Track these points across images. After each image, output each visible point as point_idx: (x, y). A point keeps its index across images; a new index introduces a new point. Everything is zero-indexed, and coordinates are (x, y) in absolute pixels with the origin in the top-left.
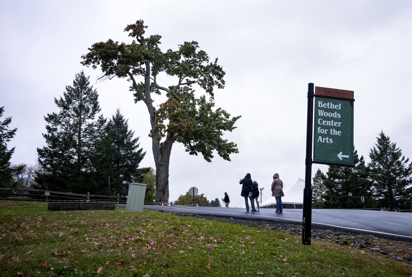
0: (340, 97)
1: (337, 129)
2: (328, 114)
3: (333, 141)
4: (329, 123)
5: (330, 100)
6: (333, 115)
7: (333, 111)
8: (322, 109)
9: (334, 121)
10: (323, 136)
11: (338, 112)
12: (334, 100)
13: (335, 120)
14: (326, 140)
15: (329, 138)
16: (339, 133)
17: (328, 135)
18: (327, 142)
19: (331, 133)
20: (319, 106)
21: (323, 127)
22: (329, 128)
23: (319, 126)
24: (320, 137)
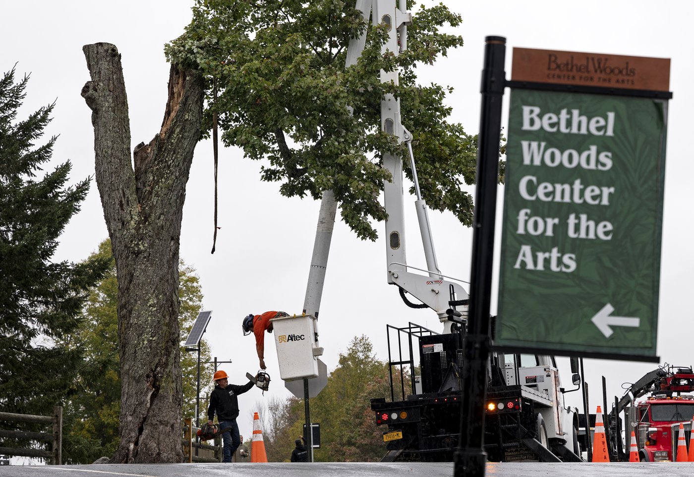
0: (613, 85)
1: (597, 213)
2: (561, 158)
3: (578, 261)
4: (562, 193)
5: (570, 98)
6: (579, 159)
7: (580, 142)
8: (539, 136)
9: (585, 184)
10: (539, 244)
11: (604, 144)
12: (587, 99)
13: (589, 178)
14: (547, 261)
15: (562, 252)
16: (602, 230)
17: (560, 240)
18: (554, 267)
19: (571, 234)
20: (526, 126)
21: (540, 209)
22: (561, 211)
23: (525, 204)
24: (526, 249)
